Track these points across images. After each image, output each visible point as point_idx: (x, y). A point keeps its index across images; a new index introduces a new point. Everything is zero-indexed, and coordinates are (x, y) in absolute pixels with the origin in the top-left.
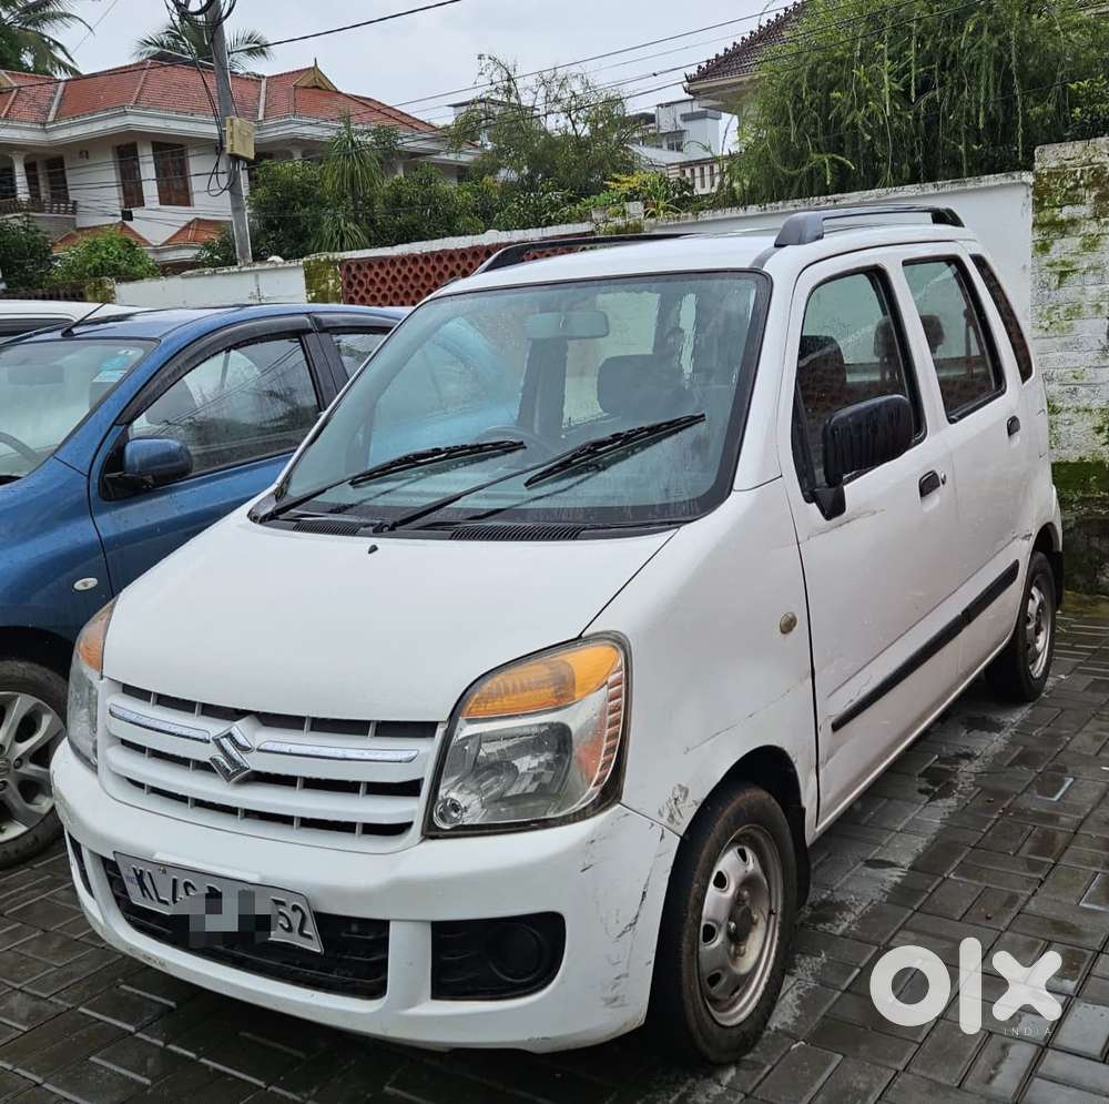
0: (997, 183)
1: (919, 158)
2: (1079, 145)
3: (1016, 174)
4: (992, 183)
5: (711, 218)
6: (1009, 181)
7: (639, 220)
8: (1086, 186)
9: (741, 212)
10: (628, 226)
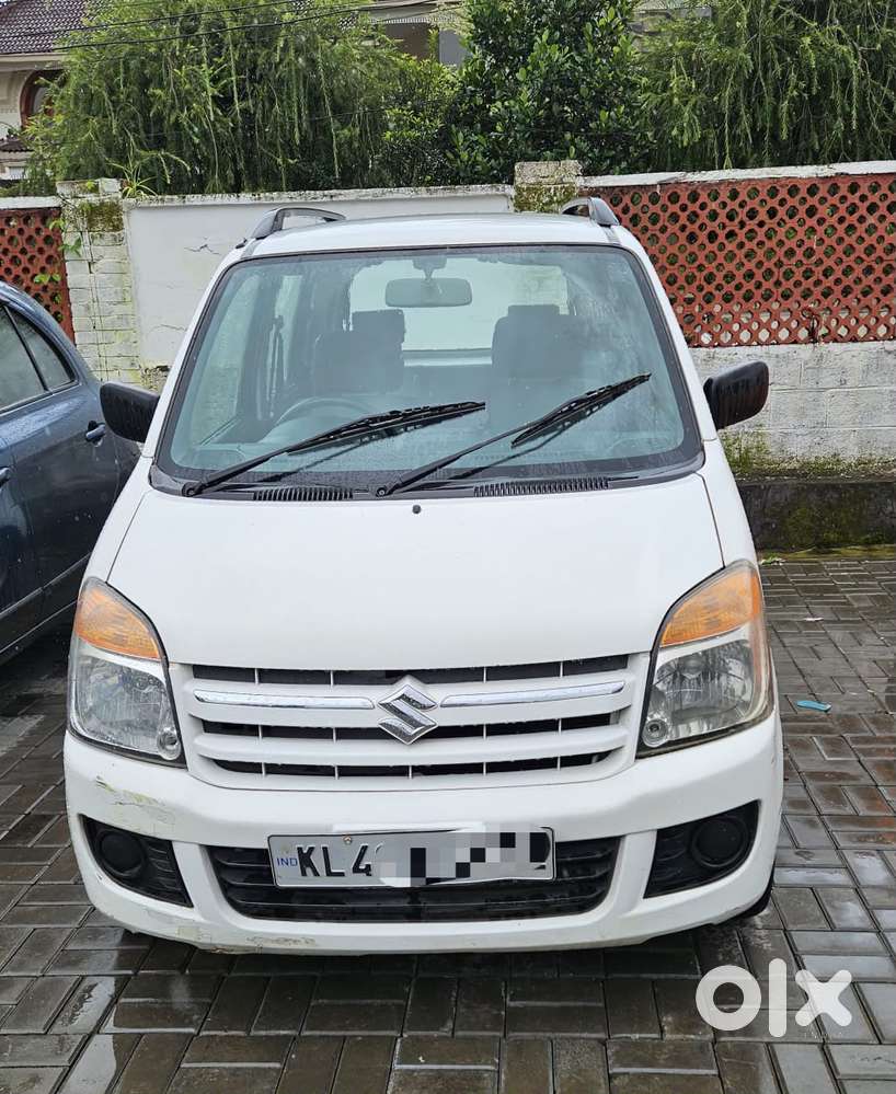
0: (483, 193)
1: (241, 165)
2: (552, 165)
3: (500, 187)
4: (479, 192)
5: (201, 203)
6: (494, 191)
7: (117, 198)
8: (558, 202)
9: (233, 199)
10: (102, 204)
